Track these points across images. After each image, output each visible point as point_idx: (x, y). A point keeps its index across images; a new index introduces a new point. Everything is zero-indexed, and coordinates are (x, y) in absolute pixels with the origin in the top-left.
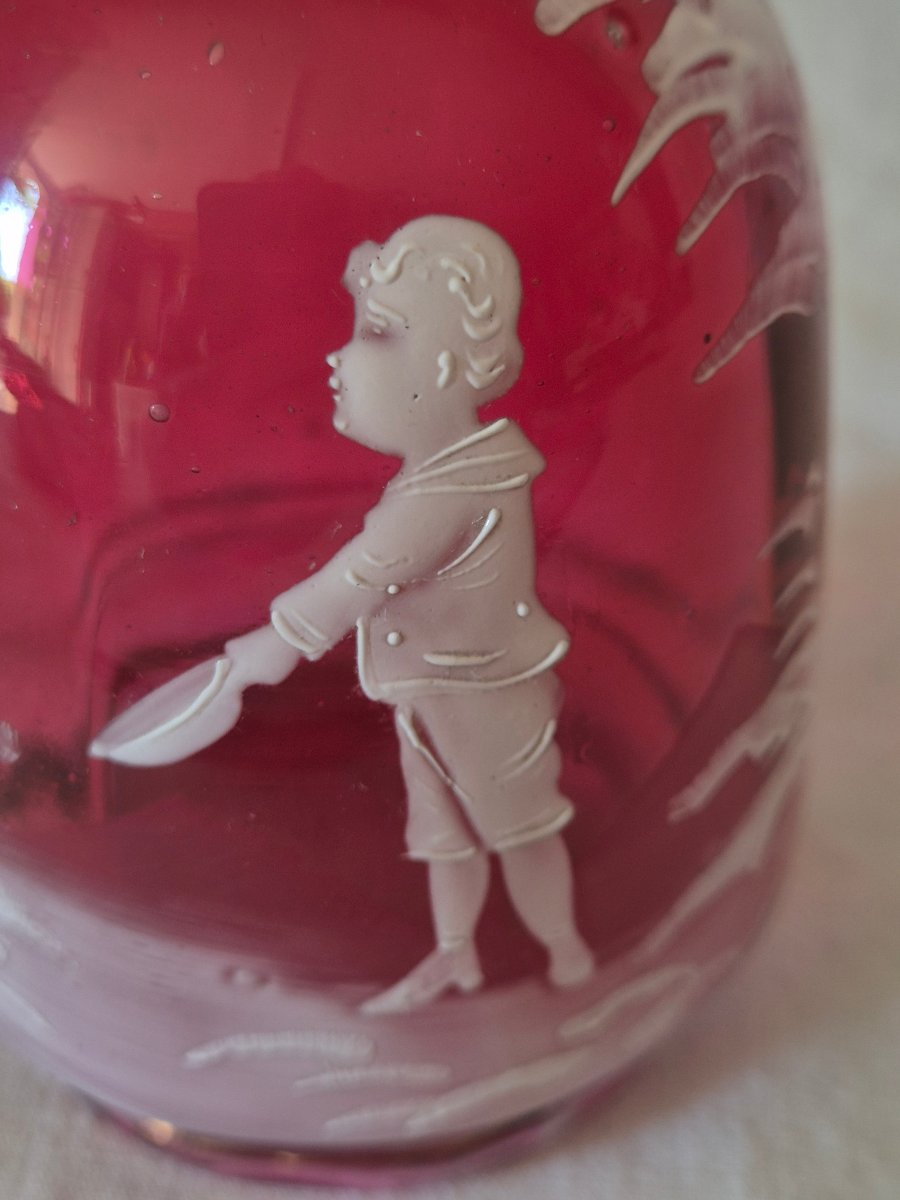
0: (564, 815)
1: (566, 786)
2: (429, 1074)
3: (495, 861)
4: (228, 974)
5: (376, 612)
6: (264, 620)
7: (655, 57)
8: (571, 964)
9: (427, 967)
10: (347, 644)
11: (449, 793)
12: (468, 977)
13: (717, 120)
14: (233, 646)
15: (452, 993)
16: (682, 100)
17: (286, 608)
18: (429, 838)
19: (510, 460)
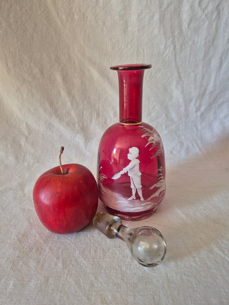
0: (141, 186)
1: (142, 184)
2: (132, 206)
3: (136, 189)
4: (119, 196)
5: (129, 170)
6: (123, 170)
7: (148, 139)
8: (142, 199)
9: (132, 197)
10: (127, 172)
11: (134, 183)
12: (135, 198)
13: (153, 143)
15: (133, 199)
18: (132, 186)
19: (138, 162)
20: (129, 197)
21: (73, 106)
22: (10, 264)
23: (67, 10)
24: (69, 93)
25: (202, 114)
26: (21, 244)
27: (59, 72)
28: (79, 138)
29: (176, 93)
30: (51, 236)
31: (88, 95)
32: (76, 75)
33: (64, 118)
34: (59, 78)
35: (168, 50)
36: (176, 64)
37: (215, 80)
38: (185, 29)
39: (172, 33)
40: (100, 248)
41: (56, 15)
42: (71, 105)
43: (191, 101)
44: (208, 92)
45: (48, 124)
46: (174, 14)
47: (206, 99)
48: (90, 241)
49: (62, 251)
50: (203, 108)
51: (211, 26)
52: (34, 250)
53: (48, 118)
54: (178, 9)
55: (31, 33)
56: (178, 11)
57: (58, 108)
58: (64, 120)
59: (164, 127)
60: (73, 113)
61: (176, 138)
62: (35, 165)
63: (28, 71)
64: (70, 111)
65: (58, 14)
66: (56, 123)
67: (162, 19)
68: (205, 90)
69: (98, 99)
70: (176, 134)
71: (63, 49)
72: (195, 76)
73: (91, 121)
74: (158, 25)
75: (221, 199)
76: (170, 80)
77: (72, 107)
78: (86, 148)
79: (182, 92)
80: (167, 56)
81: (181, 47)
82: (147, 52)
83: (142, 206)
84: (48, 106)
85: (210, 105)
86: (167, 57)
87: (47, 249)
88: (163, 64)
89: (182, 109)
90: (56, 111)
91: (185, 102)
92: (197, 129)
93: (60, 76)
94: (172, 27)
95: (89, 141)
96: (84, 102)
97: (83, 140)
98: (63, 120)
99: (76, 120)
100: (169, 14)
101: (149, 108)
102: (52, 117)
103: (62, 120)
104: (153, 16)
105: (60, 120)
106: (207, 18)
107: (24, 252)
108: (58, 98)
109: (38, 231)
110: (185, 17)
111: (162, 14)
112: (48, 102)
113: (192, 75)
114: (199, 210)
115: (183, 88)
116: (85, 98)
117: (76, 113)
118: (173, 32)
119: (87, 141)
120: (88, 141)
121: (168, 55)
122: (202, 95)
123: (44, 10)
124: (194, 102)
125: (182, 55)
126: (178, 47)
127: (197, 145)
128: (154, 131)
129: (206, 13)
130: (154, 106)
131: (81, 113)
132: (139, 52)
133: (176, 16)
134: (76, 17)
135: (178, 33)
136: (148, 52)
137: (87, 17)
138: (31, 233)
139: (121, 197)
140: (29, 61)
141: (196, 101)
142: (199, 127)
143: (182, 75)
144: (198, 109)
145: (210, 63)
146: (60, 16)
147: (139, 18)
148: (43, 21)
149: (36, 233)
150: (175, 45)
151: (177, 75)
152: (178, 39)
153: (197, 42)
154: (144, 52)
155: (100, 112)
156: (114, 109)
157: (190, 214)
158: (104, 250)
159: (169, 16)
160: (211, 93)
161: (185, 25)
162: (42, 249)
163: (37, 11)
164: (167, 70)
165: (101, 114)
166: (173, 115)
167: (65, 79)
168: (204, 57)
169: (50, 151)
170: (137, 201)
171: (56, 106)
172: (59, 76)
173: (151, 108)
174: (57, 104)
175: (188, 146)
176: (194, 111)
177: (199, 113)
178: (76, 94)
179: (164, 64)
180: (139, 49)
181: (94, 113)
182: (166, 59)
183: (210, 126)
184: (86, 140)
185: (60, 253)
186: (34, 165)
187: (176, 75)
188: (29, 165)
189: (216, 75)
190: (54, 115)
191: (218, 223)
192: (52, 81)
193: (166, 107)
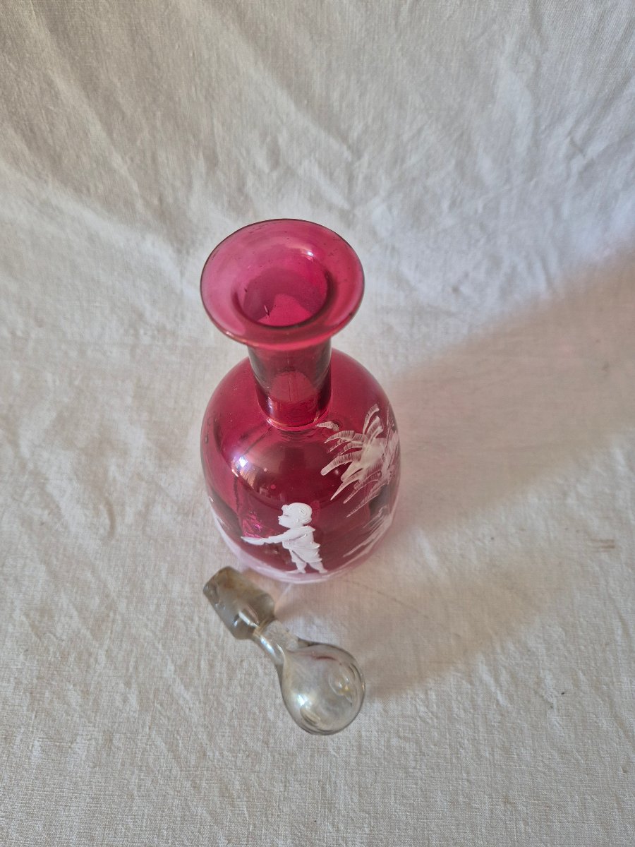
3: (307, 563)
5: (286, 541)
6: (268, 538)
7: (343, 476)
8: (323, 572)
9: (296, 570)
10: (280, 543)
11: (299, 557)
12: (304, 572)
13: (356, 481)
15: (300, 573)
16: (348, 481)
17: (272, 537)
18: (295, 560)
19: (309, 530)
21: (115, 135)
22: (26, 696)
24: (89, 83)
25: (589, 167)
26: (40, 640)
28: (153, 243)
29: (510, 85)
30: (108, 616)
31: (165, 86)
33: (92, 186)
34: (34, 25)
40: (222, 657)
42: (104, 135)
43: (559, 118)
45: (37, 203)
48: (200, 635)
49: (136, 662)
50: (595, 148)
52: (71, 659)
53: (31, 186)
57: (58, 149)
58: (92, 190)
59: (445, 205)
60: (117, 161)
61: (482, 242)
62: (33, 336)
64: (107, 154)
66: (66, 202)
69: (206, 98)
70: (482, 227)
73: (189, 186)
75: (547, 501)
76: (495, 27)
77: (112, 139)
78: (182, 274)
79: (534, 83)
84: (19, 145)
87: (102, 658)
89: (522, 145)
90: (55, 161)
91: (537, 121)
92: (557, 214)
95: (191, 251)
96: (154, 115)
98: (88, 190)
99: (135, 188)
101: (398, 136)
102: (46, 182)
103: (84, 190)
105: (77, 190)
107: (50, 664)
108: (52, 108)
109: (76, 599)
112: (16, 132)
115: (539, 65)
116: (155, 100)
117: (129, 161)
119: (184, 252)
120: (188, 253)
124: (569, 123)
127: (545, 268)
128: (366, 433)
130: (420, 131)
131: (149, 161)
138: (60, 604)
141: (578, 122)
142: (566, 211)
143: (548, 10)
144: (578, 149)
149: (71, 607)
155: (218, 149)
156: (268, 139)
157: (453, 551)
158: (229, 663)
162: (90, 655)
165: (221, 158)
166: (485, 165)
171: (50, 142)
174: (51, 131)
175: (514, 268)
176: (562, 153)
177: (578, 164)
178: (119, 85)
181: (197, 156)
183: (605, 209)
184: (179, 251)
185: (131, 669)
187: (522, 8)
188: (13, 333)
190: (50, 176)
192: (9, 43)
193: (462, 135)
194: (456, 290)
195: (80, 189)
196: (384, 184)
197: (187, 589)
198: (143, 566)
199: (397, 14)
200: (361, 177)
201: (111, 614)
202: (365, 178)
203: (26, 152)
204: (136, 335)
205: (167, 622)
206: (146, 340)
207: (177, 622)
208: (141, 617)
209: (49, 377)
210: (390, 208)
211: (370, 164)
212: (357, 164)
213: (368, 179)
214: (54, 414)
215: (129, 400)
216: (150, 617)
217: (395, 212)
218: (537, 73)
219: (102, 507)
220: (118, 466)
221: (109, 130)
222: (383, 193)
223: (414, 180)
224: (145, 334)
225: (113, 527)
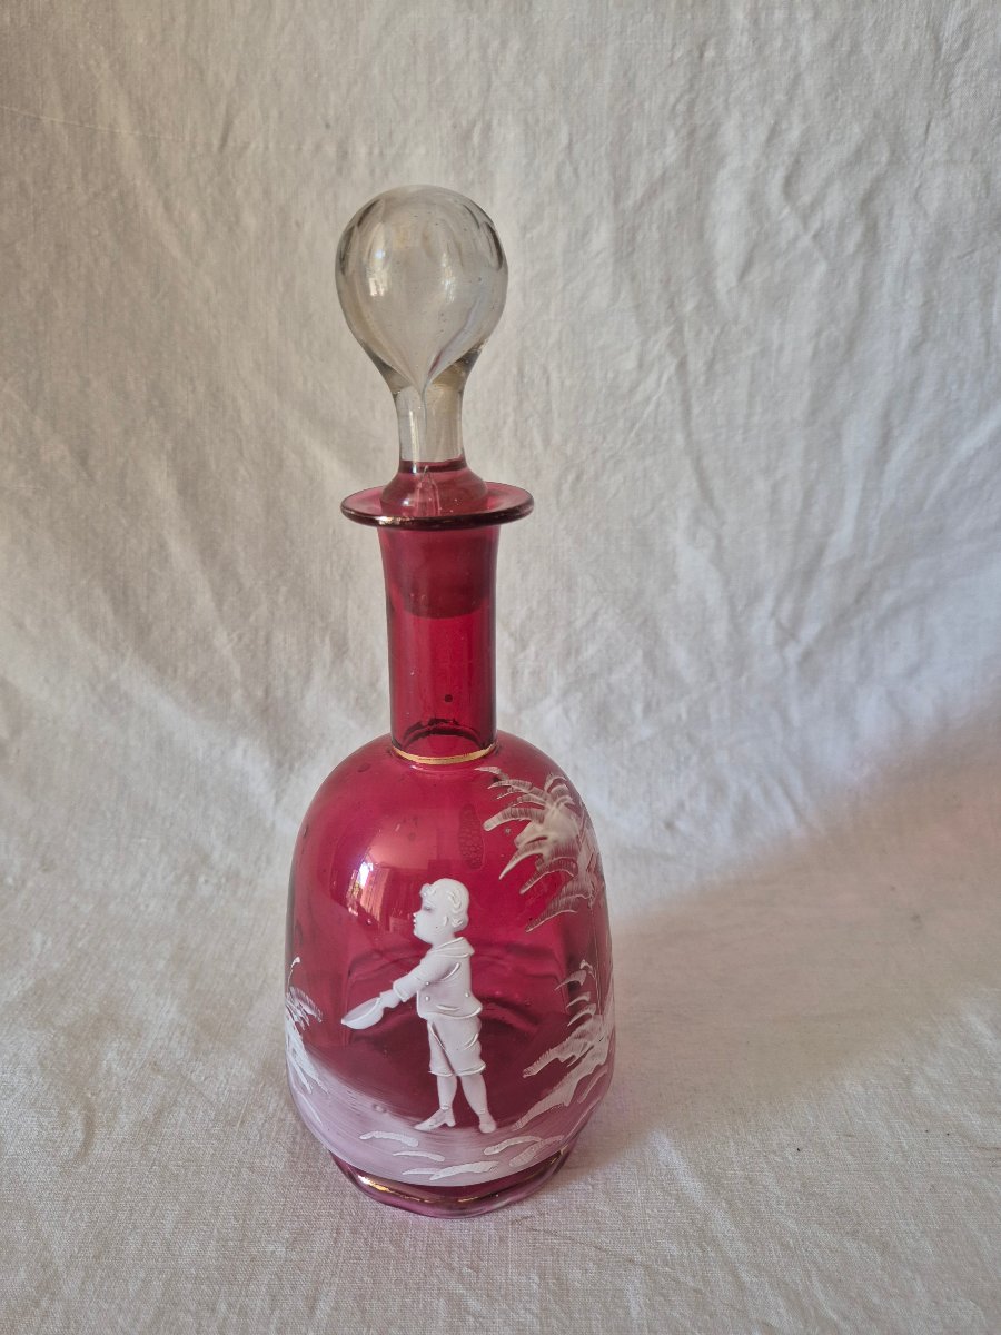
0: (483, 1067)
1: (483, 1056)
2: (438, 1158)
3: (459, 1079)
4: (375, 1106)
5: (423, 990)
6: (392, 988)
7: (518, 838)
8: (487, 1125)
9: (436, 1115)
10: (413, 1000)
11: (444, 1052)
12: (451, 1123)
13: (540, 855)
14: (382, 994)
15: (445, 1125)
16: (526, 850)
17: (398, 984)
18: (437, 1067)
19: (463, 949)
20: (425, 1116)
21: (225, 608)
23: (209, 191)
24: (209, 550)
25: (807, 656)
27: (164, 457)
28: (245, 752)
29: (692, 561)
30: (37, 1304)
31: (297, 561)
32: (242, 471)
33: (181, 667)
34: (162, 486)
35: (653, 377)
36: (689, 435)
37: (863, 509)
38: (729, 292)
39: (671, 305)
41: (160, 210)
42: (212, 605)
43: (755, 597)
44: (830, 560)
45: (101, 687)
46: (676, 228)
47: (825, 589)
50: (809, 632)
51: (839, 284)
53: (102, 662)
54: (695, 207)
55: (41, 287)
56: (694, 217)
57: (151, 618)
58: (180, 671)
59: (638, 708)
60: (222, 640)
61: (695, 759)
62: (30, 884)
63: (20, 452)
64: (210, 629)
65: (168, 208)
66: (139, 683)
67: (626, 245)
68: (820, 552)
69: (342, 577)
70: (691, 739)
71: (187, 358)
72: (775, 489)
73: (308, 678)
74: (610, 269)
75: (880, 1091)
76: (665, 503)
77: (220, 610)
78: (278, 801)
79: (718, 558)
80: (647, 400)
81: (711, 365)
82: (562, 383)
83: (486, 1158)
84: (104, 608)
85: (841, 620)
86: (651, 407)
88: (632, 435)
89: (720, 630)
90: (142, 632)
91: (731, 601)
92: (785, 720)
93: (168, 476)
94: (669, 280)
95: (296, 766)
96: (278, 590)
97: (267, 764)
98: (175, 671)
99: (237, 672)
100: (654, 227)
101: (570, 623)
102: (123, 656)
103: (170, 670)
104: (585, 233)
105: (160, 669)
106: (822, 248)
108: (155, 570)
110: (727, 240)
111: (626, 227)
112: (105, 591)
113: (761, 486)
114: (774, 1152)
115: (719, 539)
116: (281, 574)
117: (236, 639)
118: (676, 301)
119: (287, 766)
120: (291, 768)
121: (654, 399)
122: (806, 575)
123: (107, 188)
124: (768, 602)
125: (715, 401)
126: (696, 365)
128: (549, 791)
129: (815, 225)
130: (595, 615)
131: (262, 642)
132: (526, 380)
133: (685, 237)
134: (250, 221)
135: (698, 308)
136: (568, 383)
137: (298, 224)
139: (387, 1115)
140: (26, 407)
141: (779, 600)
142: (795, 715)
143: (718, 485)
144: (788, 634)
145: (839, 436)
146: (176, 213)
147: (524, 236)
148: (99, 235)
150: (686, 356)
151: (695, 485)
152: (698, 334)
153: (781, 348)
154: (548, 383)
155: (350, 633)
157: (730, 1173)
159: (655, 235)
160: (845, 566)
161: (725, 278)
163: (70, 189)
164: (649, 461)
165: (352, 645)
166: (680, 656)
167: (189, 486)
168: (813, 413)
169: (109, 815)
170: (461, 1134)
171: (143, 609)
172: (165, 474)
173: (578, 624)
174: (148, 597)
175: (746, 797)
176: (770, 640)
177: (793, 653)
178: (242, 554)
179: (638, 435)
180: (527, 368)
181: (323, 641)
182: (645, 416)
183: (844, 710)
184: (279, 764)
186: (24, 882)
187: (688, 483)
189: (864, 489)
190: (131, 649)
191: (854, 1234)
192: (129, 499)
193: (645, 621)
194: (670, 826)
195: (162, 667)
196: (557, 682)
197: (211, 1251)
198: (132, 1211)
199: (559, 492)
200: (527, 672)
201: (44, 1303)
202: (533, 673)
203: (110, 617)
204: (193, 882)
205: (160, 1313)
206: (205, 890)
207: (182, 1315)
208: (105, 1306)
209: (38, 938)
210: (566, 712)
211: (537, 655)
212: (521, 656)
213: (536, 673)
214: (30, 983)
215: (161, 965)
216: (125, 1305)
217: (574, 717)
218: (719, 546)
219: (74, 1113)
220: (120, 1053)
221: (219, 599)
222: (555, 691)
223: (594, 676)
224: (206, 882)
225: (87, 1144)
